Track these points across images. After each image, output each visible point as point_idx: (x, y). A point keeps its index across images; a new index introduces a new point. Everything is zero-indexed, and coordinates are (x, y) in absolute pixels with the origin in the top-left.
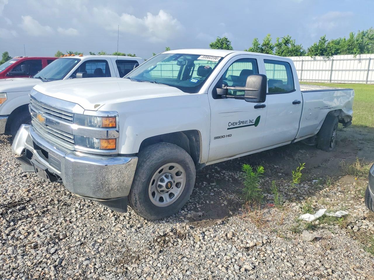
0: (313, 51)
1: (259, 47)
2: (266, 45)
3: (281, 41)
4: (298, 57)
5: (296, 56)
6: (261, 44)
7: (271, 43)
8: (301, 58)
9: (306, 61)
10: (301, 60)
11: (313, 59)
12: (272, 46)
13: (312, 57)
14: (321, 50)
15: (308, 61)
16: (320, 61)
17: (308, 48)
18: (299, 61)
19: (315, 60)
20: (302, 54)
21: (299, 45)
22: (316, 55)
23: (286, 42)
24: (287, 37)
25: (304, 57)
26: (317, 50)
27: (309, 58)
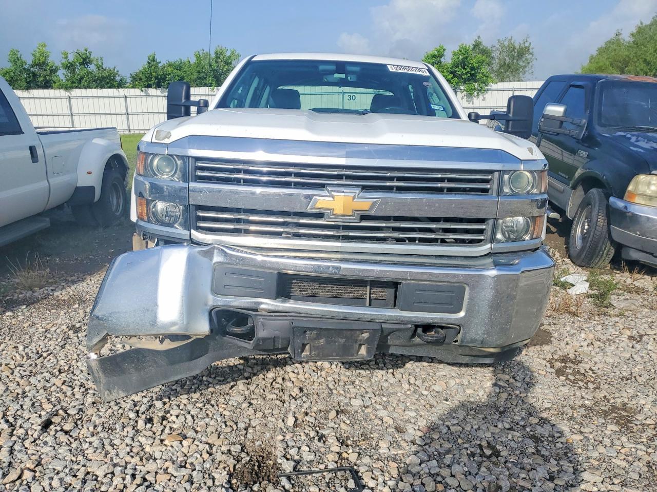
0: (141, 79)
1: (24, 69)
2: (41, 64)
3: (71, 58)
4: (115, 90)
5: (110, 87)
6: (30, 62)
7: (50, 60)
8: (122, 92)
9: (131, 97)
10: (123, 95)
11: (143, 94)
12: (54, 68)
13: (142, 90)
14: (156, 78)
15: (136, 97)
16: (157, 96)
17: (131, 75)
18: (120, 97)
19: (147, 95)
20: (121, 85)
21: (112, 68)
22: (149, 86)
23: (84, 61)
24: (84, 51)
25: (126, 90)
26: (149, 78)
27: (137, 92)
